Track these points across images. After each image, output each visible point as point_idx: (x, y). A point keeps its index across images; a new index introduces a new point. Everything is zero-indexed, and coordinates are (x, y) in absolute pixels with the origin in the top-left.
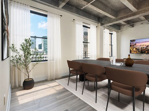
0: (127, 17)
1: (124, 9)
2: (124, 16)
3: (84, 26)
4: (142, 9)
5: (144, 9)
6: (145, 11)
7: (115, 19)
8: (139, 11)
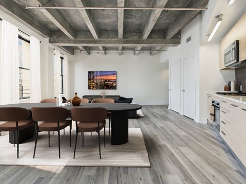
0: (88, 42)
1: (84, 31)
2: (85, 41)
3: (20, 37)
4: (102, 39)
5: (104, 39)
6: (105, 42)
7: (73, 40)
8: (100, 41)
